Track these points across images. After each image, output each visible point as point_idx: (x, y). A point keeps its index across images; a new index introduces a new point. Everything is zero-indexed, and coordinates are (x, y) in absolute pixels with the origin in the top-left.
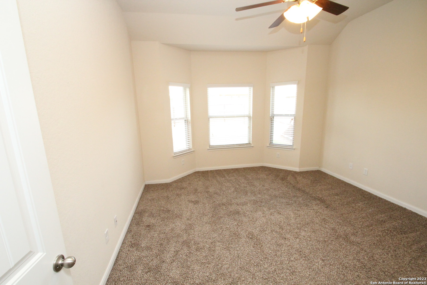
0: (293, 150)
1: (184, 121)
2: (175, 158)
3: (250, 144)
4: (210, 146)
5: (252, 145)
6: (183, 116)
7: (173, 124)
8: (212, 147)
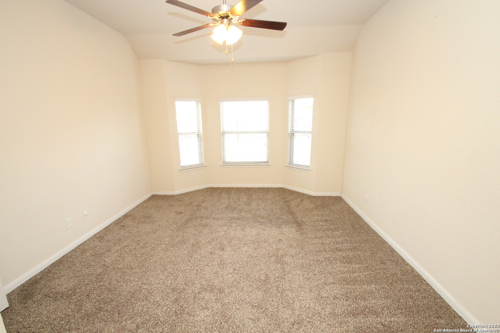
0: (309, 172)
1: (197, 135)
2: (181, 171)
3: (268, 162)
4: (224, 161)
5: (269, 164)
6: (196, 130)
7: (180, 139)
8: (226, 163)
